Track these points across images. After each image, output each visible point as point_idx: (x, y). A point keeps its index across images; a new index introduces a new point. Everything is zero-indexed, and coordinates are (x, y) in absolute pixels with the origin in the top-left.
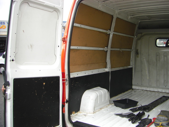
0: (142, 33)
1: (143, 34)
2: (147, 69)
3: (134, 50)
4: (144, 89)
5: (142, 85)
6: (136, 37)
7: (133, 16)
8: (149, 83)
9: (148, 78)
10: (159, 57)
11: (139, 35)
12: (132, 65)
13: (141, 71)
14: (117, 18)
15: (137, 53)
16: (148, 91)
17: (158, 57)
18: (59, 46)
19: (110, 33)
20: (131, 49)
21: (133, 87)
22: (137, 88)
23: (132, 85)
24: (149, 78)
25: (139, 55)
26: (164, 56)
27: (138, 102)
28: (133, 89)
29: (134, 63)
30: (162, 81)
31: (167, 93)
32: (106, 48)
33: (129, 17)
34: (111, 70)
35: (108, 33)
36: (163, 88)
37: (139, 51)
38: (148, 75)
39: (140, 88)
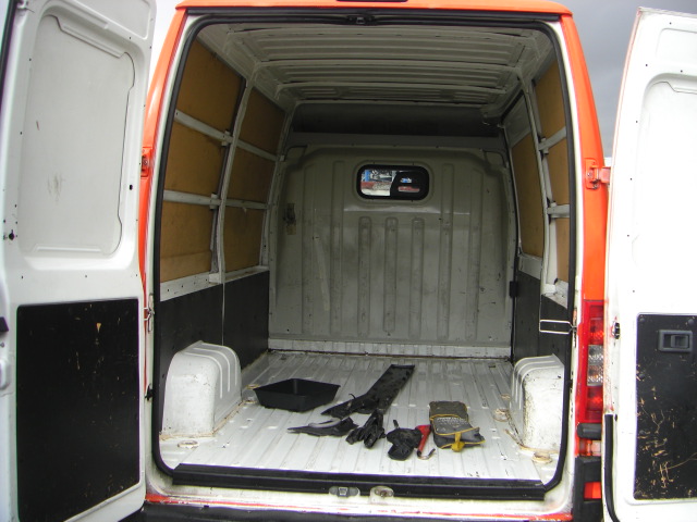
0: (306, 146)
1: (310, 149)
2: (323, 274)
3: (275, 208)
4: (314, 346)
5: (304, 335)
6: (282, 158)
7: (295, 84)
8: (331, 324)
9: (327, 307)
10: (370, 232)
11: (296, 154)
12: (265, 261)
13: (303, 284)
14: (254, 90)
15: (288, 217)
16: (327, 353)
17: (365, 232)
18: (131, 187)
19: (230, 144)
20: (264, 201)
21: (273, 343)
22: (286, 344)
23: (266, 335)
24: (331, 305)
25: (299, 226)
26: (387, 229)
27: (338, 386)
28: (270, 350)
29: (273, 256)
30: (376, 314)
31: (394, 356)
32: (214, 196)
33: (280, 87)
34: (226, 279)
35: (224, 144)
36: (380, 341)
37: (297, 211)
38: (327, 297)
39: (298, 345)
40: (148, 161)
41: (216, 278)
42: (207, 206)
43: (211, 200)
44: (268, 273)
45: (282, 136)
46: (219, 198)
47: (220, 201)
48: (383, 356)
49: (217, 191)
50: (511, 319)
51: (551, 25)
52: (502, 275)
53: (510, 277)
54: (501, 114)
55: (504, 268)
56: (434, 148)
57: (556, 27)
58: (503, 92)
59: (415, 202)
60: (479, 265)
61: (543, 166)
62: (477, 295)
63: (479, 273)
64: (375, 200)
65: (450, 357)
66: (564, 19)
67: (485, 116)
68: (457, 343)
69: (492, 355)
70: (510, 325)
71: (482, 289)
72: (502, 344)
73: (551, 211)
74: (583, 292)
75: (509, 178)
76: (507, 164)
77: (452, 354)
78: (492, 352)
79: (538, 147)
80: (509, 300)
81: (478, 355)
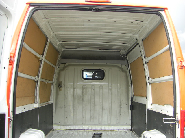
0: (65, 63)
1: (67, 64)
2: (71, 104)
3: (55, 83)
4: (68, 127)
5: (65, 124)
6: (58, 67)
7: (63, 42)
8: (73, 120)
9: (72, 114)
10: (86, 90)
11: (62, 66)
12: (52, 100)
13: (64, 107)
15: (60, 86)
16: (72, 130)
17: (84, 90)
18: (4, 68)
20: (52, 81)
21: (54, 127)
22: (59, 127)
23: (52, 124)
24: (73, 114)
25: (63, 88)
26: (91, 89)
28: (53, 129)
29: (55, 98)
30: (88, 117)
31: (94, 130)
34: (40, 105)
36: (89, 125)
37: (63, 84)
38: (72, 111)
39: (62, 127)
40: (12, 59)
41: (36, 105)
42: (34, 80)
43: (36, 78)
44: (53, 104)
45: (58, 60)
46: (38, 78)
47: (39, 79)
48: (90, 130)
49: (37, 75)
50: (131, 117)
51: (160, 12)
52: (128, 103)
53: (130, 104)
54: (126, 53)
55: (128, 101)
56: (106, 64)
57: (162, 13)
58: (129, 45)
59: (100, 81)
60: (120, 100)
61: (146, 66)
62: (120, 110)
63: (120, 103)
64: (87, 80)
65: (112, 130)
66: (166, 10)
67: (121, 54)
68: (114, 125)
69: (125, 129)
70: (131, 119)
71: (122, 108)
72: (128, 125)
73: (149, 81)
74: (180, 107)
75: (129, 73)
76: (128, 69)
77: (112, 129)
78: (125, 128)
79: (144, 60)
80: (130, 111)
81: (121, 129)
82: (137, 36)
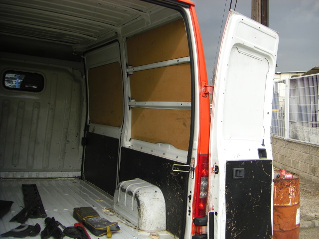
10: (9, 109)
17: (6, 108)
26: (19, 107)
27: (12, 202)
36: (9, 170)
48: (11, 178)
50: (81, 157)
51: (185, 9)
52: (78, 134)
53: (82, 135)
54: (85, 50)
55: (79, 131)
56: (46, 64)
58: (96, 39)
59: (36, 93)
60: (67, 129)
62: (65, 145)
63: (67, 133)
64: (13, 91)
65: (49, 178)
67: (74, 50)
68: (53, 170)
69: (72, 176)
70: (81, 160)
71: (68, 142)
72: (77, 170)
74: (199, 149)
76: (84, 77)
77: (50, 177)
78: (71, 174)
79: (126, 70)
80: (81, 147)
81: (64, 176)
82: (119, 29)
